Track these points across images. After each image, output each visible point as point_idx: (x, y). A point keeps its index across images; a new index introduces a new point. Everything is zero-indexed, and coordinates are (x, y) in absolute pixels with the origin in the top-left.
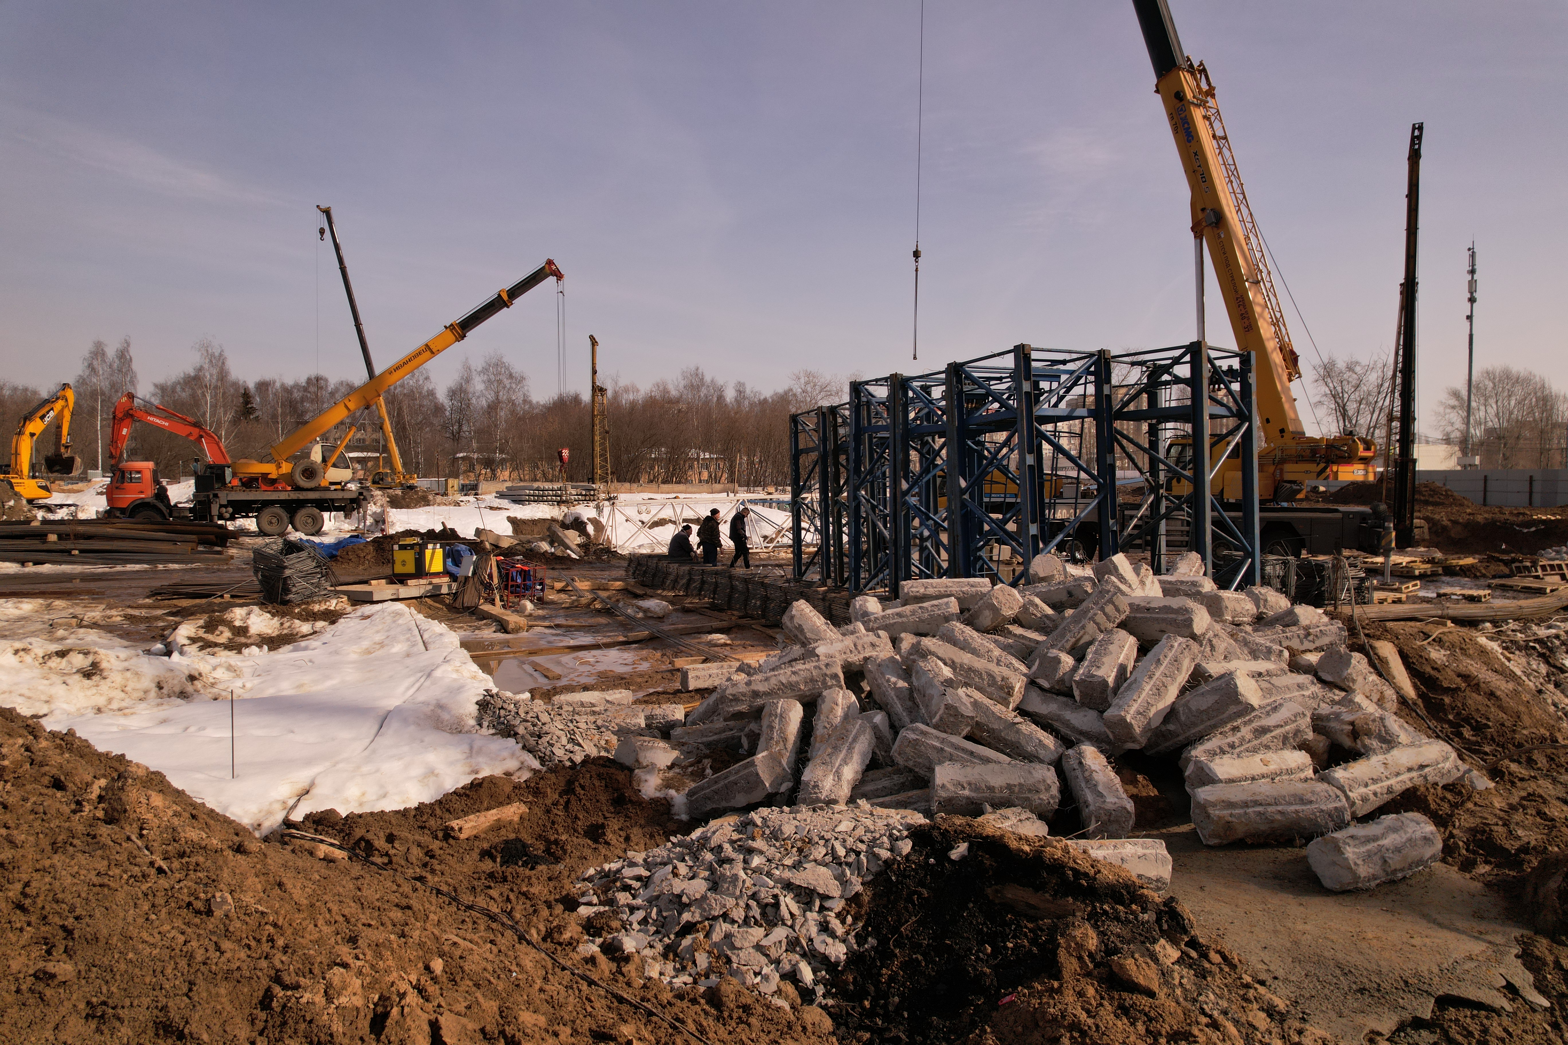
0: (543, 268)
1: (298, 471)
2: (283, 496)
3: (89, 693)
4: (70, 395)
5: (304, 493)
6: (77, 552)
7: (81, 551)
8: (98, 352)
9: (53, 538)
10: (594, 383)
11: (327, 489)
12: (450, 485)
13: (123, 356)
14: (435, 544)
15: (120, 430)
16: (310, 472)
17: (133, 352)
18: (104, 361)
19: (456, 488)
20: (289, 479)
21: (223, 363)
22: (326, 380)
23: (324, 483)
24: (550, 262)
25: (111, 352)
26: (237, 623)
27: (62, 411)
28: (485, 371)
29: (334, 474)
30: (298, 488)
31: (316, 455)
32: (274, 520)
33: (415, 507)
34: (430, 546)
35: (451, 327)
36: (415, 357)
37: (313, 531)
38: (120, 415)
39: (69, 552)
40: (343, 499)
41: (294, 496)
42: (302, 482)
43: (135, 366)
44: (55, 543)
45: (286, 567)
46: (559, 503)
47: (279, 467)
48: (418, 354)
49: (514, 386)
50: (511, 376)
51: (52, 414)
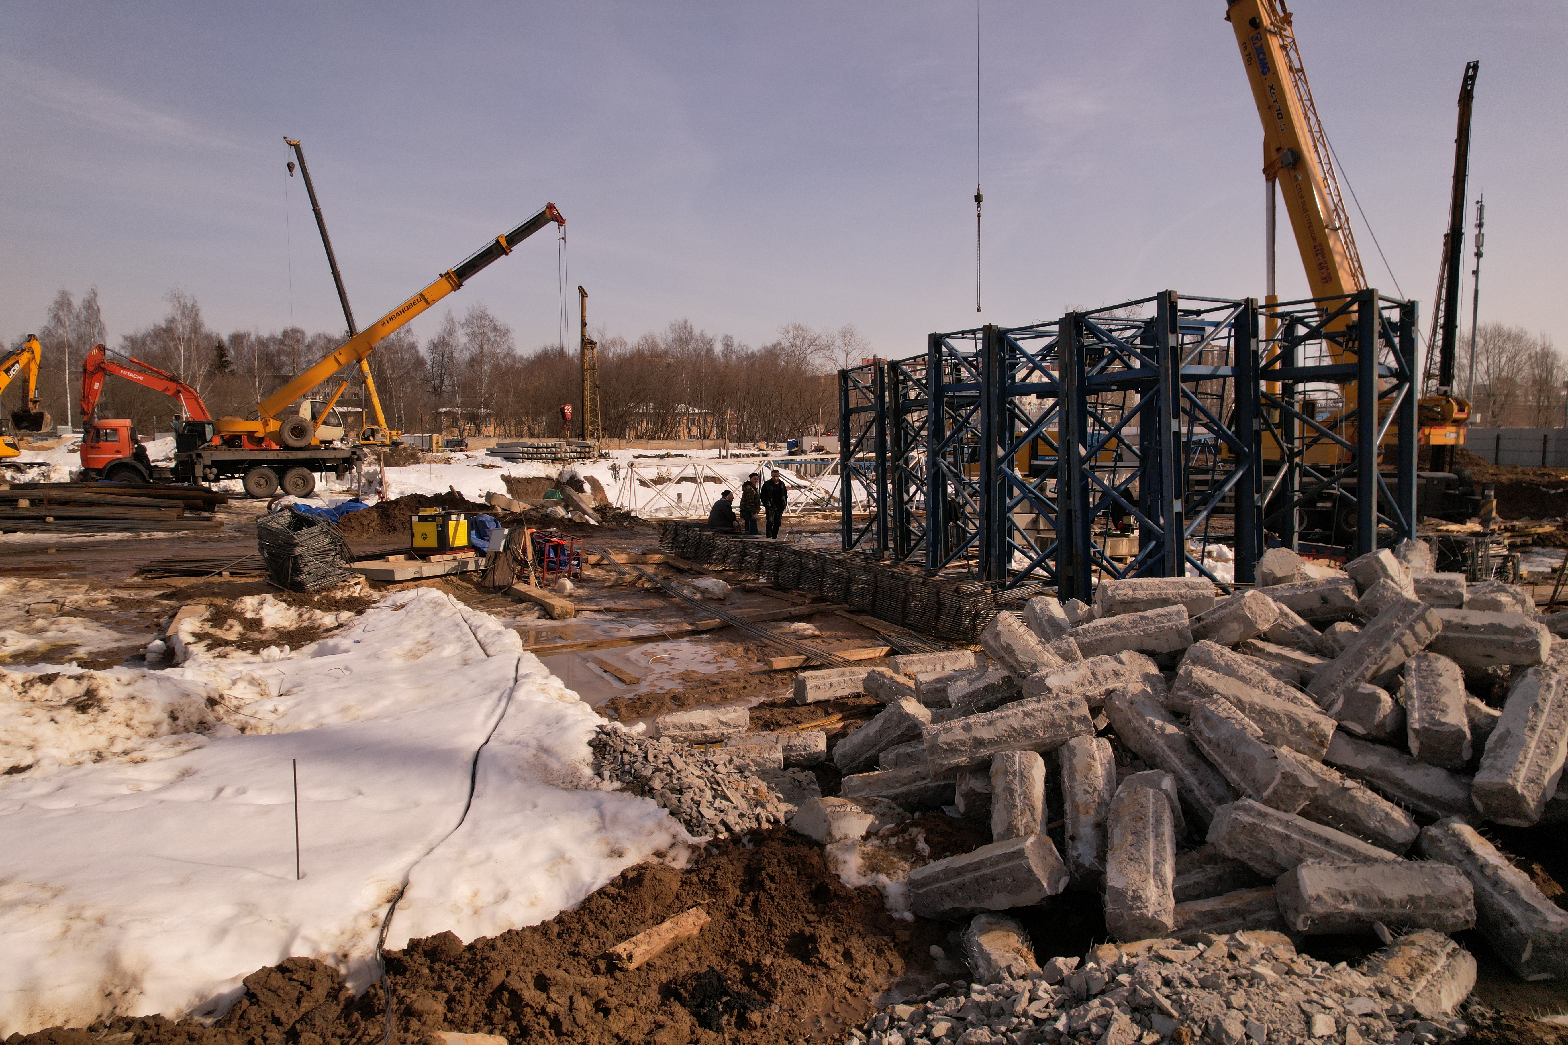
0: (544, 212)
1: (287, 429)
2: (271, 456)
3: (85, 731)
4: (36, 346)
5: (294, 453)
6: (51, 519)
7: (57, 518)
8: (64, 302)
9: (24, 503)
10: (583, 336)
11: (317, 448)
12: (434, 441)
13: (90, 306)
14: (459, 515)
15: (91, 385)
16: (299, 431)
17: (101, 302)
18: (70, 311)
19: (441, 444)
20: (277, 437)
21: (197, 315)
22: (303, 333)
23: (315, 442)
24: (551, 207)
25: (77, 302)
26: (249, 615)
27: (28, 365)
28: (468, 323)
29: (324, 432)
30: (286, 447)
31: (305, 412)
32: (263, 482)
33: (404, 465)
34: (454, 517)
35: (447, 276)
36: (409, 307)
37: (304, 492)
38: (91, 369)
39: (42, 519)
40: (335, 459)
41: (283, 455)
42: (292, 441)
43: (103, 317)
44: (26, 509)
45: (296, 545)
46: (554, 460)
47: (266, 424)
48: (412, 304)
49: (498, 339)
50: (495, 329)
51: (17, 367)
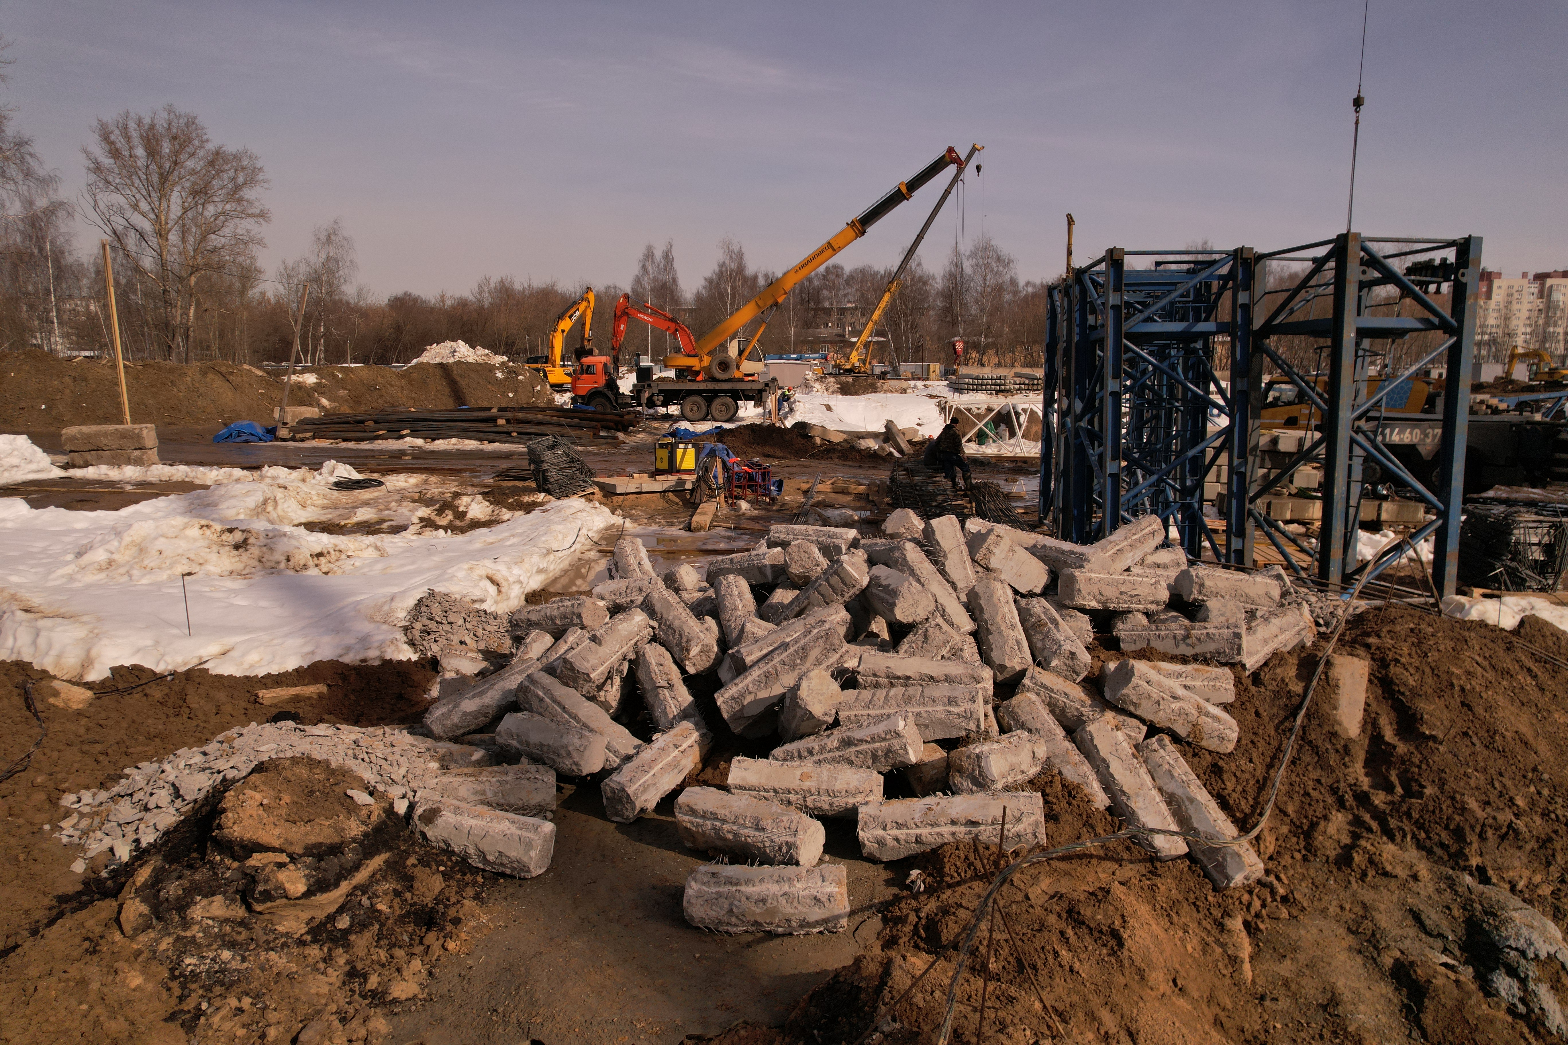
0: (944, 156)
1: (715, 363)
2: (702, 386)
4: (591, 297)
5: (719, 384)
6: (515, 434)
7: (519, 433)
8: (649, 255)
9: (501, 422)
10: (1068, 264)
11: (741, 380)
13: (668, 257)
14: (687, 444)
15: (619, 326)
16: (724, 365)
17: (675, 253)
18: (653, 262)
20: (707, 370)
21: (741, 258)
23: (737, 375)
24: (951, 150)
25: (658, 255)
27: (585, 310)
28: (973, 255)
29: (748, 366)
30: (714, 379)
31: (733, 350)
32: (695, 408)
34: (682, 446)
35: (852, 224)
36: (818, 255)
37: (726, 418)
38: (619, 313)
39: (509, 433)
40: (751, 390)
41: (711, 386)
42: (718, 374)
44: (502, 426)
46: (998, 392)
47: (701, 360)
48: (821, 251)
49: (1001, 269)
50: (999, 259)
51: (577, 313)
